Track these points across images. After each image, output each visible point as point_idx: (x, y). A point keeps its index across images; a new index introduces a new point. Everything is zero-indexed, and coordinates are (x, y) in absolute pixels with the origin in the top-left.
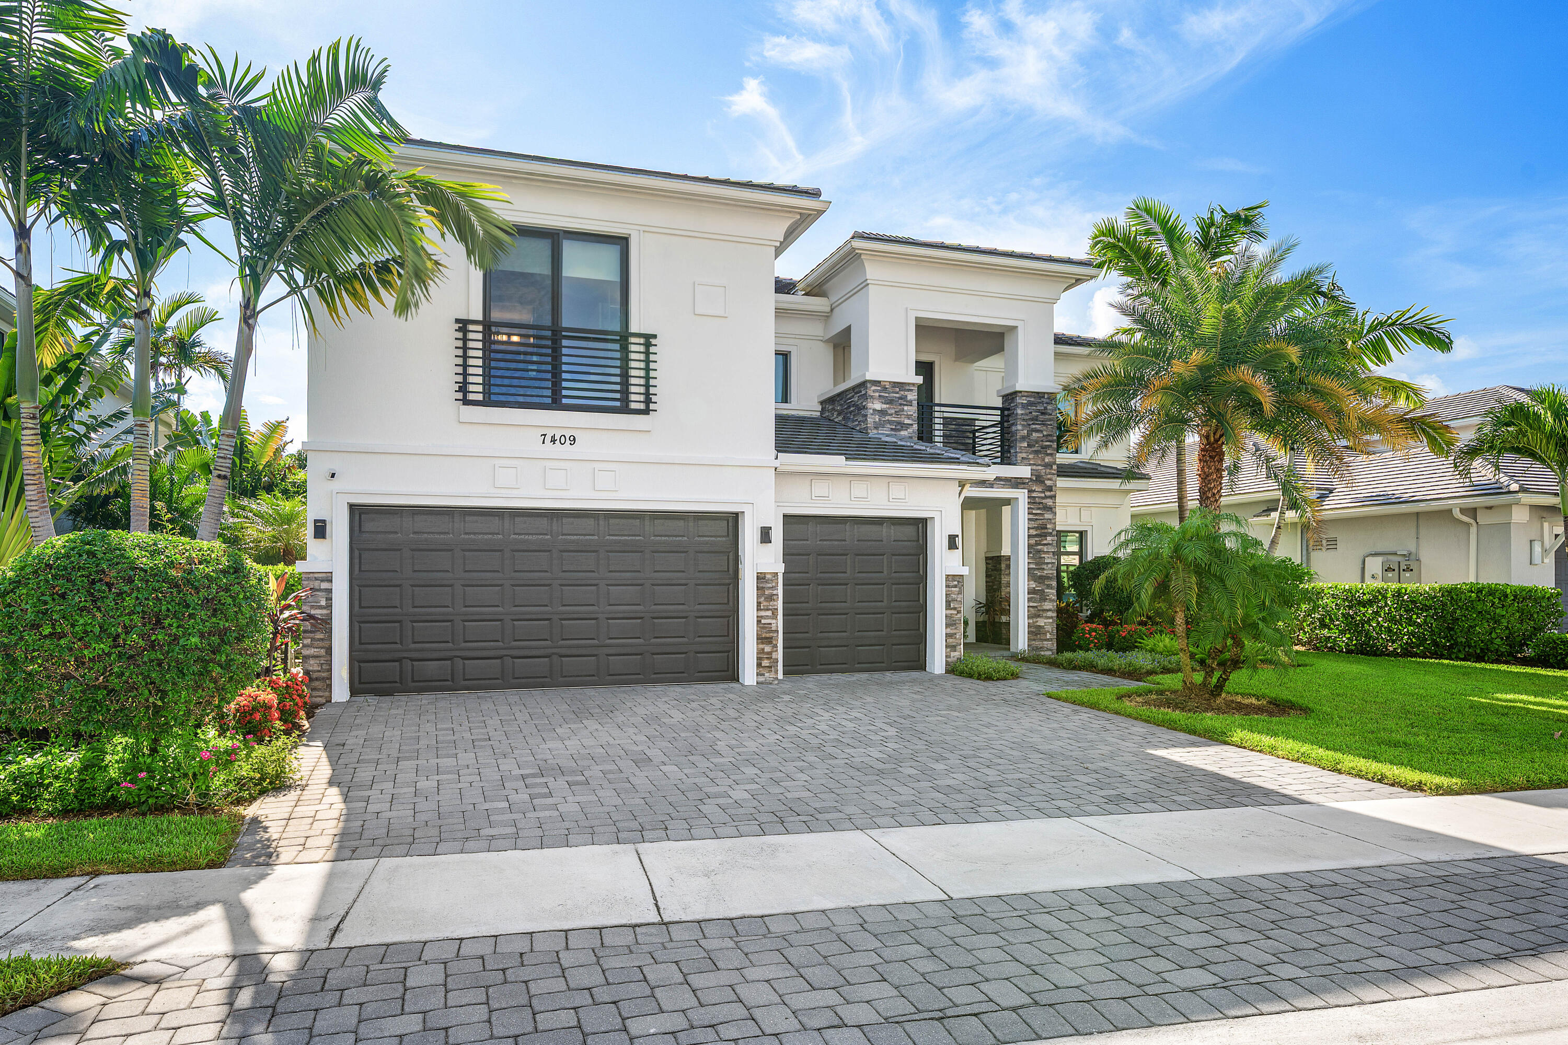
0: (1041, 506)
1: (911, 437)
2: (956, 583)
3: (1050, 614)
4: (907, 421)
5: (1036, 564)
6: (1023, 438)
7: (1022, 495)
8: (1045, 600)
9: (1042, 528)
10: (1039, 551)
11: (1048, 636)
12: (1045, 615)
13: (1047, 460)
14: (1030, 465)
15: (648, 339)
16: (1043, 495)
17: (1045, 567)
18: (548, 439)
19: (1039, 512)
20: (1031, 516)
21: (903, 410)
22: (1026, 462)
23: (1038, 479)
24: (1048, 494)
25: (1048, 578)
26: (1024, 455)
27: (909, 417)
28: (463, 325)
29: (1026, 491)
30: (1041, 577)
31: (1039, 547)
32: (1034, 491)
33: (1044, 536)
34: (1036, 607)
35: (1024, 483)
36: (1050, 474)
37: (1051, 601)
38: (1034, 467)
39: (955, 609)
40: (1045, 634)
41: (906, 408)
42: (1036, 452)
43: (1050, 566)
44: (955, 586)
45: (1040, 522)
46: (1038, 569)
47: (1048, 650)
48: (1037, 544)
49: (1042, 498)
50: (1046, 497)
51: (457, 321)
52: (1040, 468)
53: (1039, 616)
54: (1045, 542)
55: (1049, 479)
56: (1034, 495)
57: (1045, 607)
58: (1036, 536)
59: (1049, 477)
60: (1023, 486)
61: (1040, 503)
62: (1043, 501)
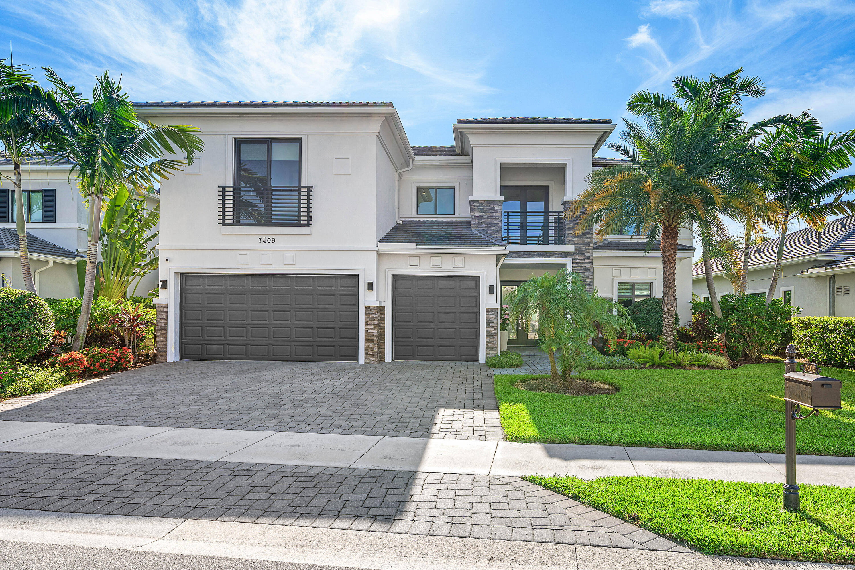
0: (582, 268)
1: (497, 231)
2: (493, 313)
4: (495, 222)
6: (570, 229)
7: (569, 263)
13: (586, 241)
14: (575, 244)
15: (310, 189)
16: (583, 262)
18: (262, 240)
19: (580, 271)
21: (493, 216)
22: (571, 242)
23: (580, 252)
24: (587, 261)
26: (571, 238)
27: (496, 219)
28: (223, 188)
29: (571, 259)
32: (578, 259)
35: (571, 255)
36: (588, 248)
38: (578, 245)
39: (492, 327)
41: (494, 214)
42: (579, 237)
44: (493, 315)
45: (582, 278)
50: (585, 263)
51: (219, 187)
52: (581, 245)
55: (587, 252)
56: (577, 262)
59: (587, 250)
60: (569, 257)
61: (581, 266)
62: (584, 265)
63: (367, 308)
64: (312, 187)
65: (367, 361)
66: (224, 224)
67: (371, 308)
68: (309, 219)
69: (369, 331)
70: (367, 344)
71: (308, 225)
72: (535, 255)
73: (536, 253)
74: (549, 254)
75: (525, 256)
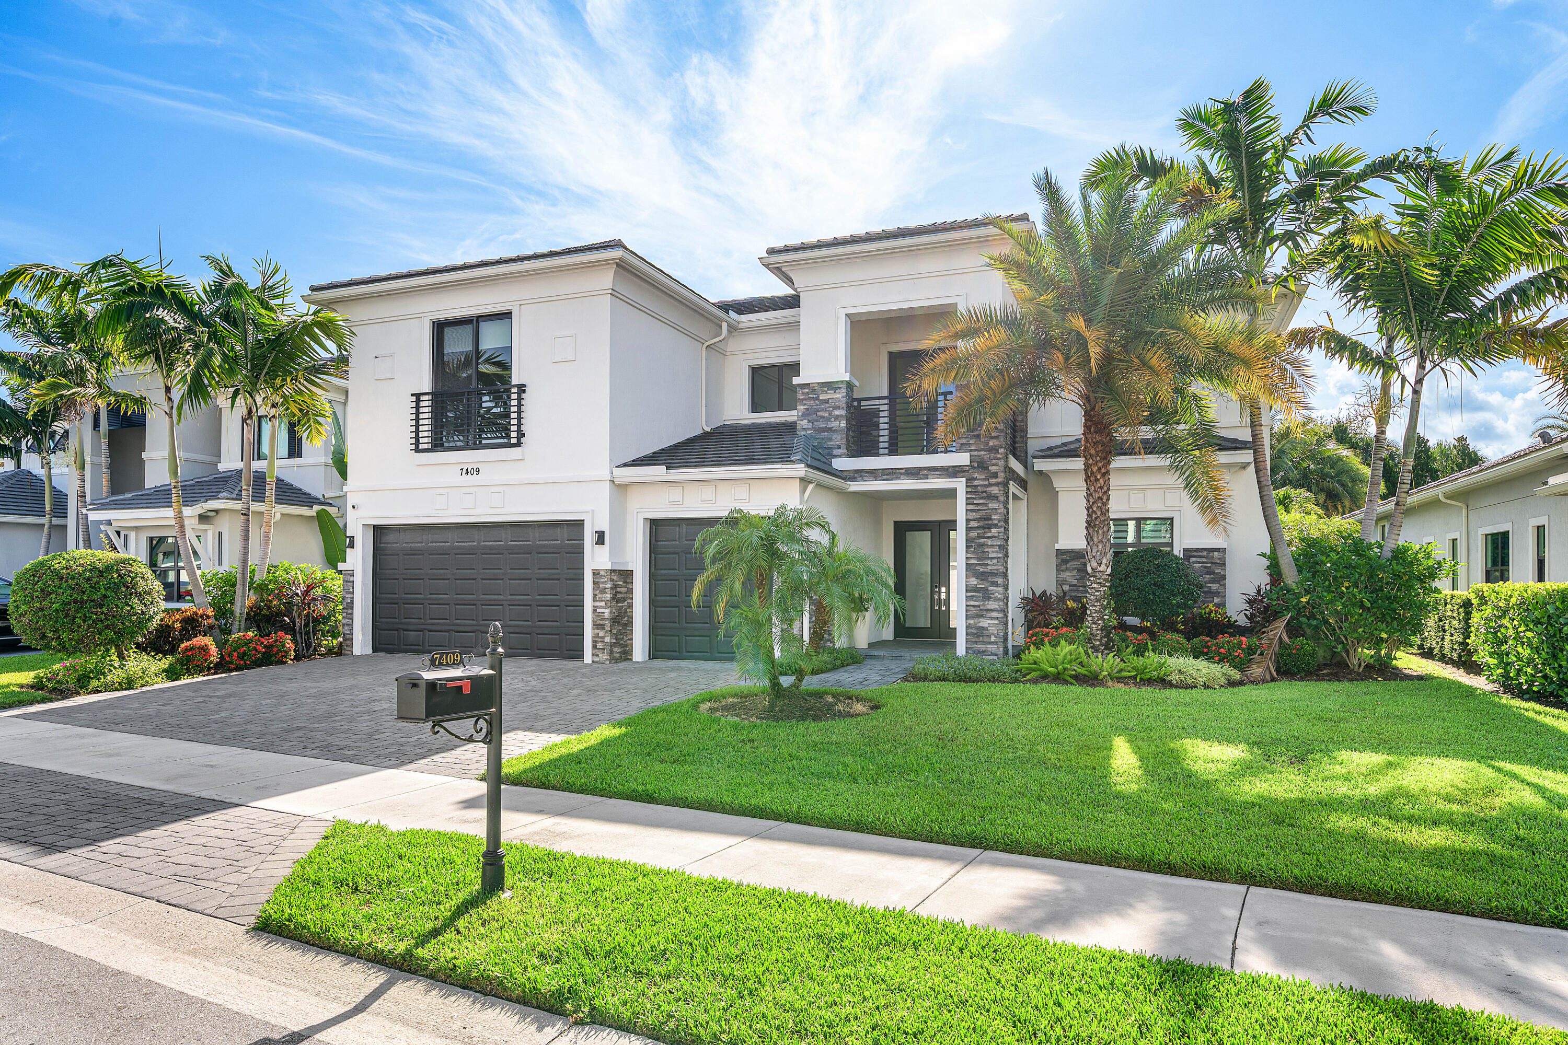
0: (984, 495)
3: (995, 614)
5: (979, 559)
7: (960, 484)
8: (989, 599)
9: (985, 520)
10: (983, 545)
11: (993, 639)
12: (988, 615)
13: (991, 444)
14: (971, 451)
15: (521, 388)
16: (986, 483)
17: (989, 562)
18: (464, 471)
19: (981, 501)
20: (971, 507)
22: (965, 448)
23: (979, 465)
24: (993, 481)
25: (993, 574)
26: (964, 441)
28: (418, 396)
29: (964, 480)
30: (984, 573)
31: (982, 540)
32: (976, 479)
33: (989, 527)
34: (979, 606)
35: (964, 471)
36: (995, 458)
37: (997, 600)
38: (976, 453)
40: (989, 636)
42: (978, 437)
43: (995, 561)
45: (984, 513)
46: (980, 565)
47: (992, 654)
48: (979, 537)
49: (986, 486)
50: (990, 485)
51: (412, 395)
52: (982, 453)
53: (982, 616)
54: (989, 534)
55: (993, 465)
56: (976, 483)
57: (989, 607)
58: (978, 528)
59: (994, 462)
60: (961, 475)
61: (982, 492)
62: (988, 489)
63: (596, 573)
64: (524, 386)
65: (596, 659)
66: (417, 450)
67: (602, 573)
68: (521, 435)
69: (598, 610)
70: (596, 631)
71: (519, 444)
72: (901, 474)
73: (903, 471)
74: (925, 472)
75: (885, 477)
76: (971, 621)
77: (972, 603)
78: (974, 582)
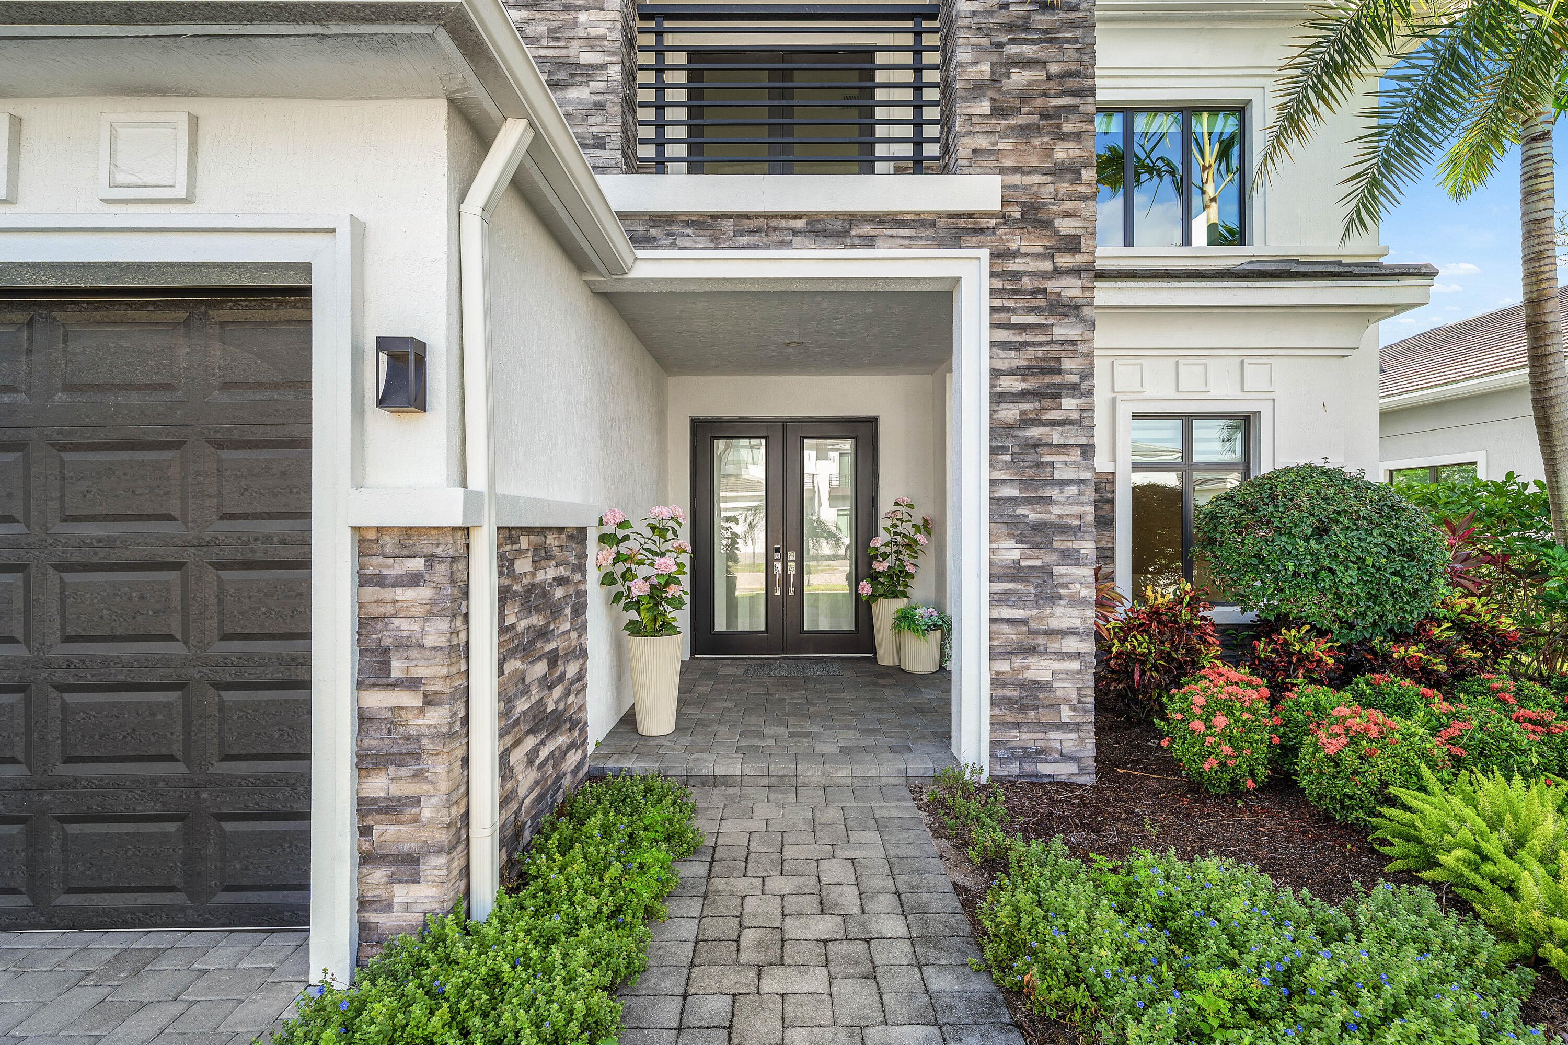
0: (1041, 301)
1: (600, 106)
2: (416, 564)
3: (1071, 644)
4: (587, 58)
5: (1025, 484)
6: (978, 88)
7: (971, 271)
8: (1054, 599)
9: (1044, 371)
10: (1035, 445)
11: (1066, 714)
12: (1053, 646)
13: (1062, 152)
14: (1002, 171)
16: (1047, 266)
17: (1054, 493)
19: (1032, 319)
20: (1004, 335)
21: (575, 25)
22: (986, 160)
23: (1031, 213)
24: (1065, 260)
25: (1065, 529)
26: (982, 142)
27: (593, 42)
29: (985, 254)
30: (1039, 527)
31: (1034, 432)
32: (1017, 254)
33: (1054, 394)
34: (1024, 622)
35: (980, 231)
36: (1071, 197)
37: (1077, 602)
38: (1017, 179)
39: (412, 684)
40: (1054, 707)
41: (583, 17)
42: (1025, 131)
43: (1072, 490)
44: (415, 580)
45: (1039, 352)
46: (1029, 501)
47: (1065, 758)
48: (1026, 422)
49: (1045, 275)
50: (1058, 272)
52: (1036, 179)
53: (1033, 650)
54: (1054, 415)
55: (1068, 215)
56: (1015, 265)
57: (1054, 623)
58: (1023, 395)
59: (1068, 206)
60: (975, 239)
61: (1036, 292)
62: (1051, 285)
72: (794, 232)
73: (800, 224)
74: (867, 229)
75: (744, 240)
76: (1004, 666)
77: (1007, 612)
78: (1011, 551)
